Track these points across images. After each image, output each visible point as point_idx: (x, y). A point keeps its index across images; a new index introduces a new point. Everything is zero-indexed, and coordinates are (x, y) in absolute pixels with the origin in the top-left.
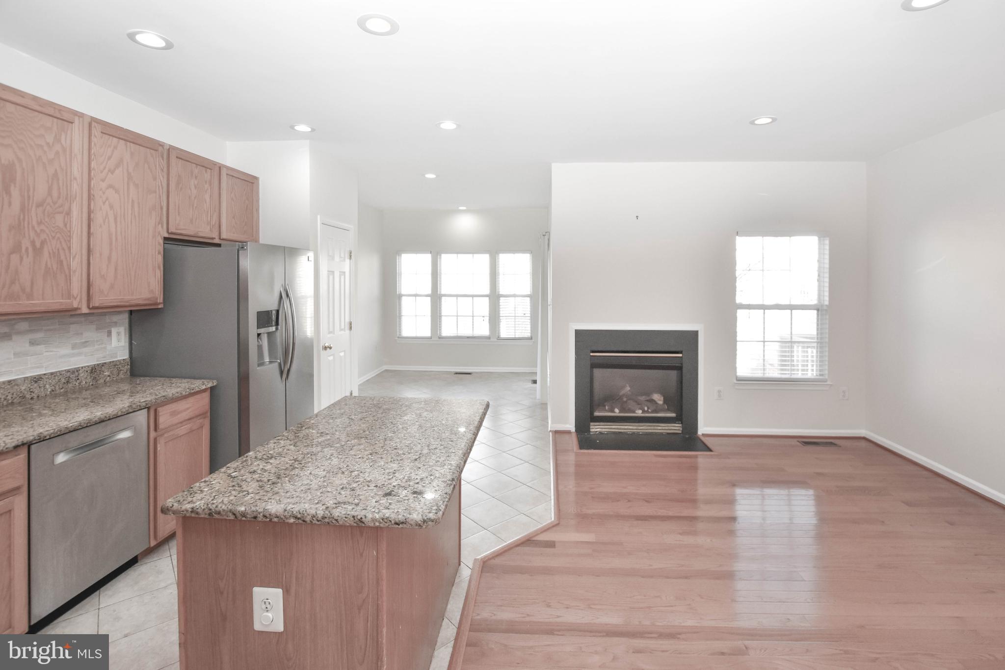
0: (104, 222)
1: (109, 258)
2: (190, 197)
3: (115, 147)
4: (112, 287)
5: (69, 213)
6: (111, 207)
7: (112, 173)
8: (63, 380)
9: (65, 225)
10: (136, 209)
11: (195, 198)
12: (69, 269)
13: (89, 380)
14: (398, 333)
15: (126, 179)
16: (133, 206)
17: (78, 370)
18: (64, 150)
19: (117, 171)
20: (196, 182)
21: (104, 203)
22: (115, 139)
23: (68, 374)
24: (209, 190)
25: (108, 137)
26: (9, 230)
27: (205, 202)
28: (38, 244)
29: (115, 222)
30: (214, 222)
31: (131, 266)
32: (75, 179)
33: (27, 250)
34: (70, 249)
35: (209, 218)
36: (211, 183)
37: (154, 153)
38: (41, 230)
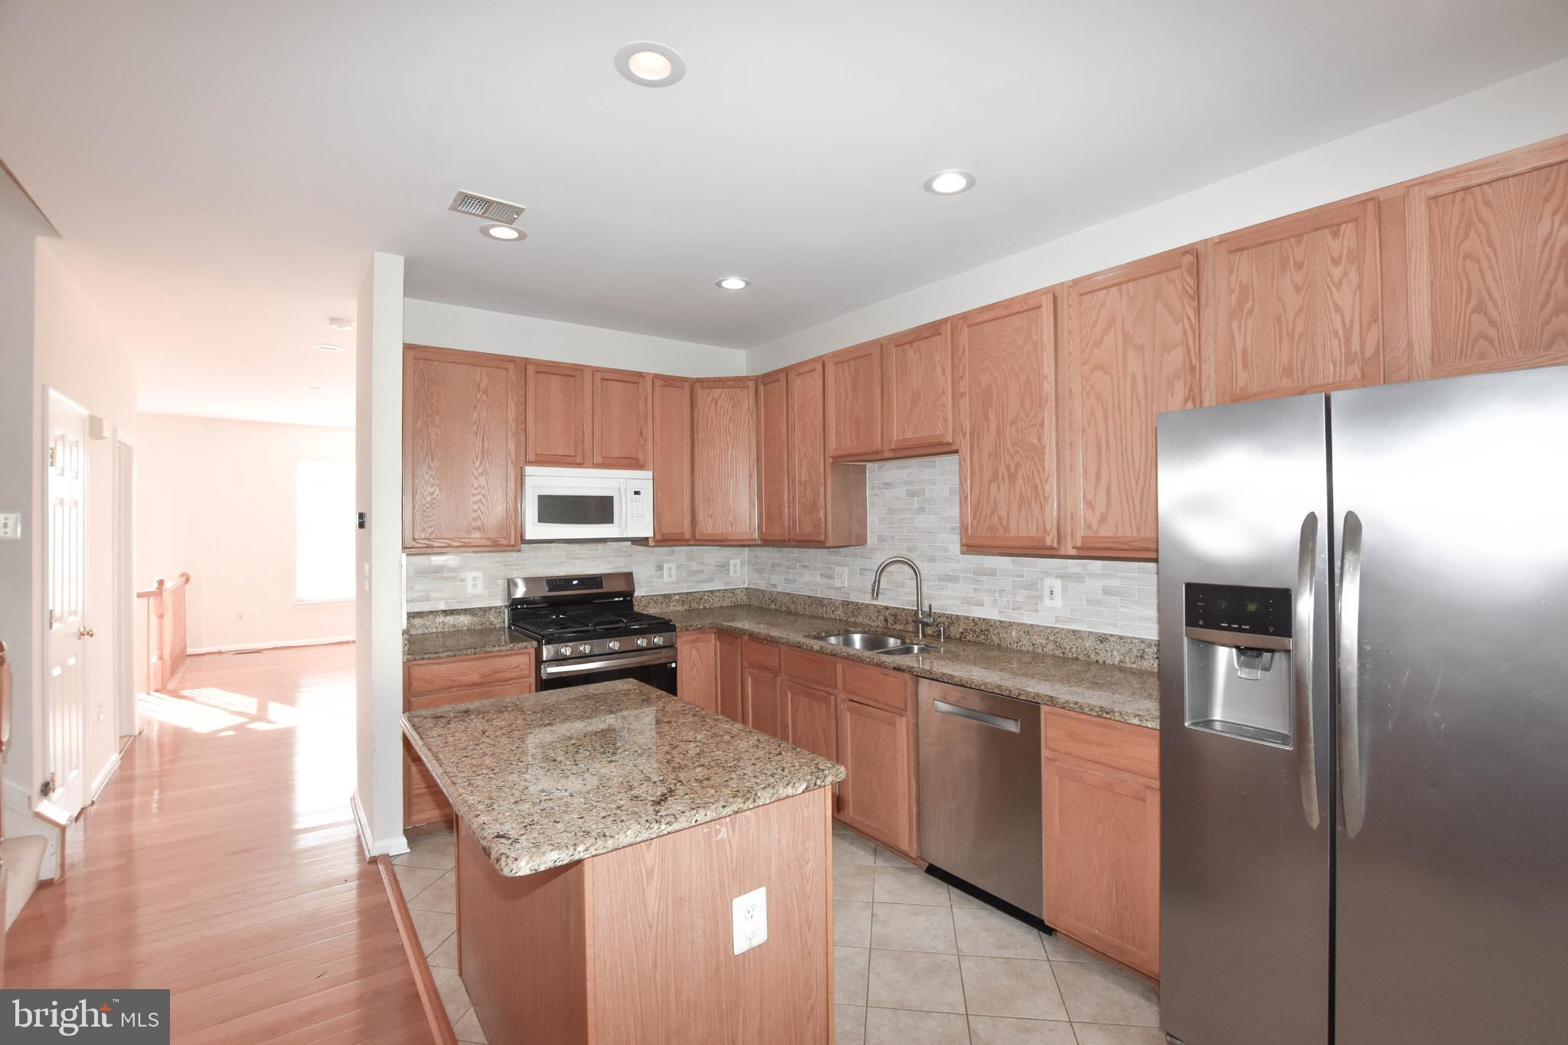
0: (1089, 423)
2: (1279, 319)
3: (1102, 305)
4: (1103, 519)
5: (1042, 425)
6: (1099, 398)
7: (1098, 346)
9: (1039, 441)
10: (1141, 387)
12: (1044, 496)
15: (1120, 345)
16: (1134, 384)
18: (1036, 346)
19: (1106, 339)
20: (1299, 276)
21: (1090, 395)
22: (1100, 293)
24: (1353, 276)
25: (1089, 295)
26: (989, 458)
27: (1338, 308)
28: (1013, 469)
29: (1106, 419)
30: (1370, 351)
31: (1133, 483)
32: (1046, 377)
33: (1003, 475)
34: (1044, 468)
35: (1356, 347)
36: (1357, 256)
37: (1174, 274)
38: (1015, 452)
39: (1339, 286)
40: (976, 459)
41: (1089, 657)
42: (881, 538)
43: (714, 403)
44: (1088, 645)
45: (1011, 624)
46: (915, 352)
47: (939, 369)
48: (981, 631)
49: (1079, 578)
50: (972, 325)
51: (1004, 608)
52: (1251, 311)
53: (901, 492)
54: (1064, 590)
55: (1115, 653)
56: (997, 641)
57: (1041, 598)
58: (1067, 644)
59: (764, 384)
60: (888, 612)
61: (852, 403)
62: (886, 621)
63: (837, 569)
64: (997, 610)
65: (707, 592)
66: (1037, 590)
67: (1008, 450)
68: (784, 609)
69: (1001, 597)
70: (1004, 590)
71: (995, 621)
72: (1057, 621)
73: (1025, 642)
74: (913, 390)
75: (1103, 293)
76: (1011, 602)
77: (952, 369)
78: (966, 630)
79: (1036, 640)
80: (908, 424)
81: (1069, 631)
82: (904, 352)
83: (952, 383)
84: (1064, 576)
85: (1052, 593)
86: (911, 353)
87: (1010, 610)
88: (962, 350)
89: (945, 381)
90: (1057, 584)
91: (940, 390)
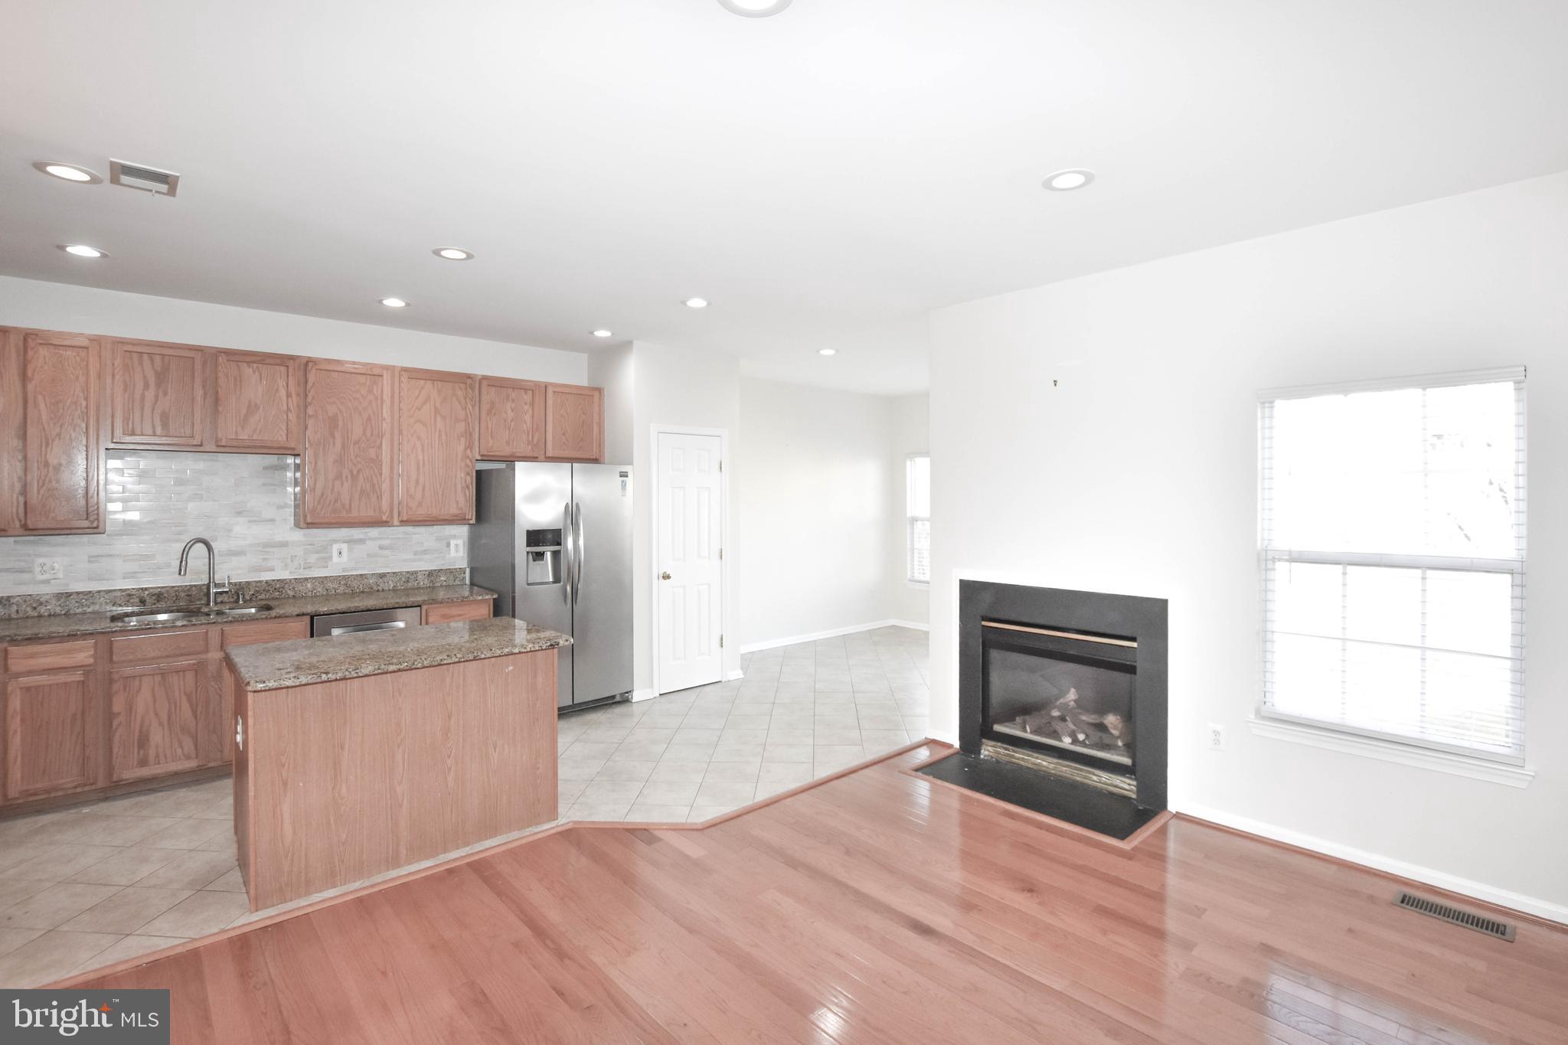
0: (413, 450)
1: (417, 482)
2: (505, 421)
3: (422, 388)
4: (420, 504)
5: (380, 447)
6: (419, 438)
7: (419, 410)
8: (403, 579)
9: (377, 457)
10: (444, 437)
11: (512, 421)
12: (381, 491)
13: (426, 582)
14: (909, 573)
15: (433, 413)
16: (440, 435)
17: (416, 572)
18: (376, 399)
19: (424, 407)
20: (513, 405)
21: (412, 435)
22: (421, 381)
23: (408, 575)
24: (531, 411)
25: (415, 380)
26: (334, 463)
27: (525, 422)
28: (355, 473)
29: (423, 450)
30: (535, 441)
31: (438, 487)
32: (385, 419)
33: (347, 477)
34: (381, 474)
35: (530, 439)
36: (532, 404)
37: (463, 386)
38: (358, 462)
39: (526, 413)
40: (320, 463)
41: (372, 588)
42: (129, 525)
44: (371, 582)
45: (305, 579)
46: (254, 372)
47: (283, 392)
48: (275, 589)
49: (362, 541)
50: (320, 370)
51: (296, 569)
54: (350, 550)
55: (390, 583)
56: (291, 593)
57: (331, 558)
58: (355, 584)
61: (157, 397)
63: (39, 560)
64: (288, 571)
66: (327, 553)
67: (351, 460)
69: (292, 561)
70: (296, 556)
71: (290, 580)
72: (343, 571)
73: (320, 590)
74: (250, 402)
75: (422, 382)
76: (302, 563)
77: (298, 395)
78: (258, 592)
79: (330, 585)
80: (243, 428)
81: (357, 575)
82: (239, 367)
83: (298, 406)
84: (350, 542)
85: (340, 553)
86: (248, 371)
87: (302, 570)
88: (310, 384)
89: (290, 404)
90: (344, 547)
91: (285, 407)
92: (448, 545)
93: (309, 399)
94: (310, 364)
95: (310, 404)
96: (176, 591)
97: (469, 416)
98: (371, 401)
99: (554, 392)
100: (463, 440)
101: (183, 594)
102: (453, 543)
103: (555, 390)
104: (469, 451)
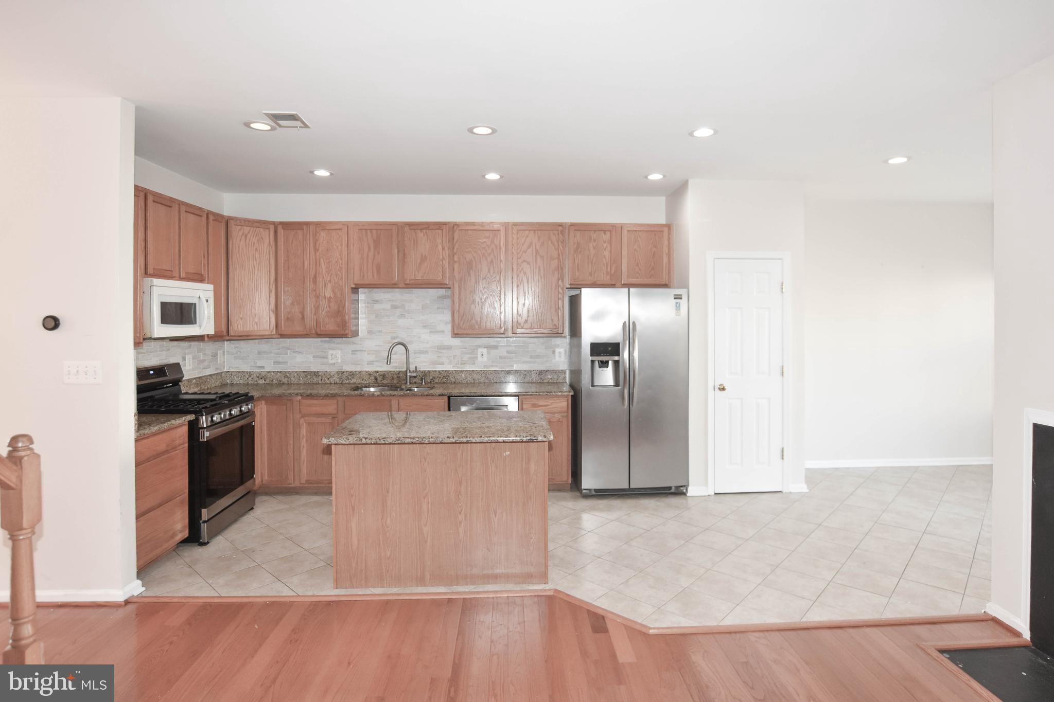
1: (524, 305)
2: (589, 257)
3: (527, 236)
7: (525, 253)
10: (542, 272)
11: (594, 256)
12: (499, 312)
15: (535, 254)
16: (539, 270)
18: (496, 247)
19: (528, 251)
20: (595, 244)
21: (520, 272)
24: (609, 247)
25: (522, 231)
26: (470, 293)
27: (605, 257)
28: (483, 299)
29: (528, 282)
30: (613, 272)
31: (539, 308)
32: (502, 261)
33: (478, 302)
34: (500, 300)
35: (609, 269)
36: (610, 242)
37: (556, 232)
38: (485, 292)
39: (605, 250)
40: (463, 293)
42: (370, 332)
43: (244, 236)
45: (462, 371)
46: (424, 235)
47: (440, 247)
48: (444, 376)
49: (496, 347)
50: (461, 230)
51: (456, 364)
52: (580, 252)
53: (388, 306)
54: (488, 353)
56: (453, 380)
57: (476, 358)
58: (491, 376)
59: (284, 229)
60: (378, 374)
61: (374, 255)
62: (376, 379)
63: (331, 352)
64: (452, 366)
65: (209, 375)
66: (474, 354)
67: (481, 291)
68: (275, 382)
69: (454, 359)
70: (456, 356)
71: (452, 371)
72: (484, 367)
73: (470, 379)
74: (422, 255)
75: (527, 232)
76: (460, 360)
77: (449, 248)
78: (434, 378)
79: (475, 376)
80: (418, 272)
81: (492, 371)
82: (416, 233)
83: (449, 255)
84: (488, 347)
85: (482, 355)
86: (420, 234)
87: (460, 365)
88: (455, 240)
89: (444, 253)
90: (485, 351)
91: (441, 257)
92: (554, 352)
93: (455, 251)
94: (455, 227)
95: (456, 254)
96: (392, 374)
97: (561, 255)
98: (493, 249)
99: (628, 231)
100: (556, 273)
101: (395, 376)
102: (557, 350)
103: (629, 229)
104: (560, 282)
